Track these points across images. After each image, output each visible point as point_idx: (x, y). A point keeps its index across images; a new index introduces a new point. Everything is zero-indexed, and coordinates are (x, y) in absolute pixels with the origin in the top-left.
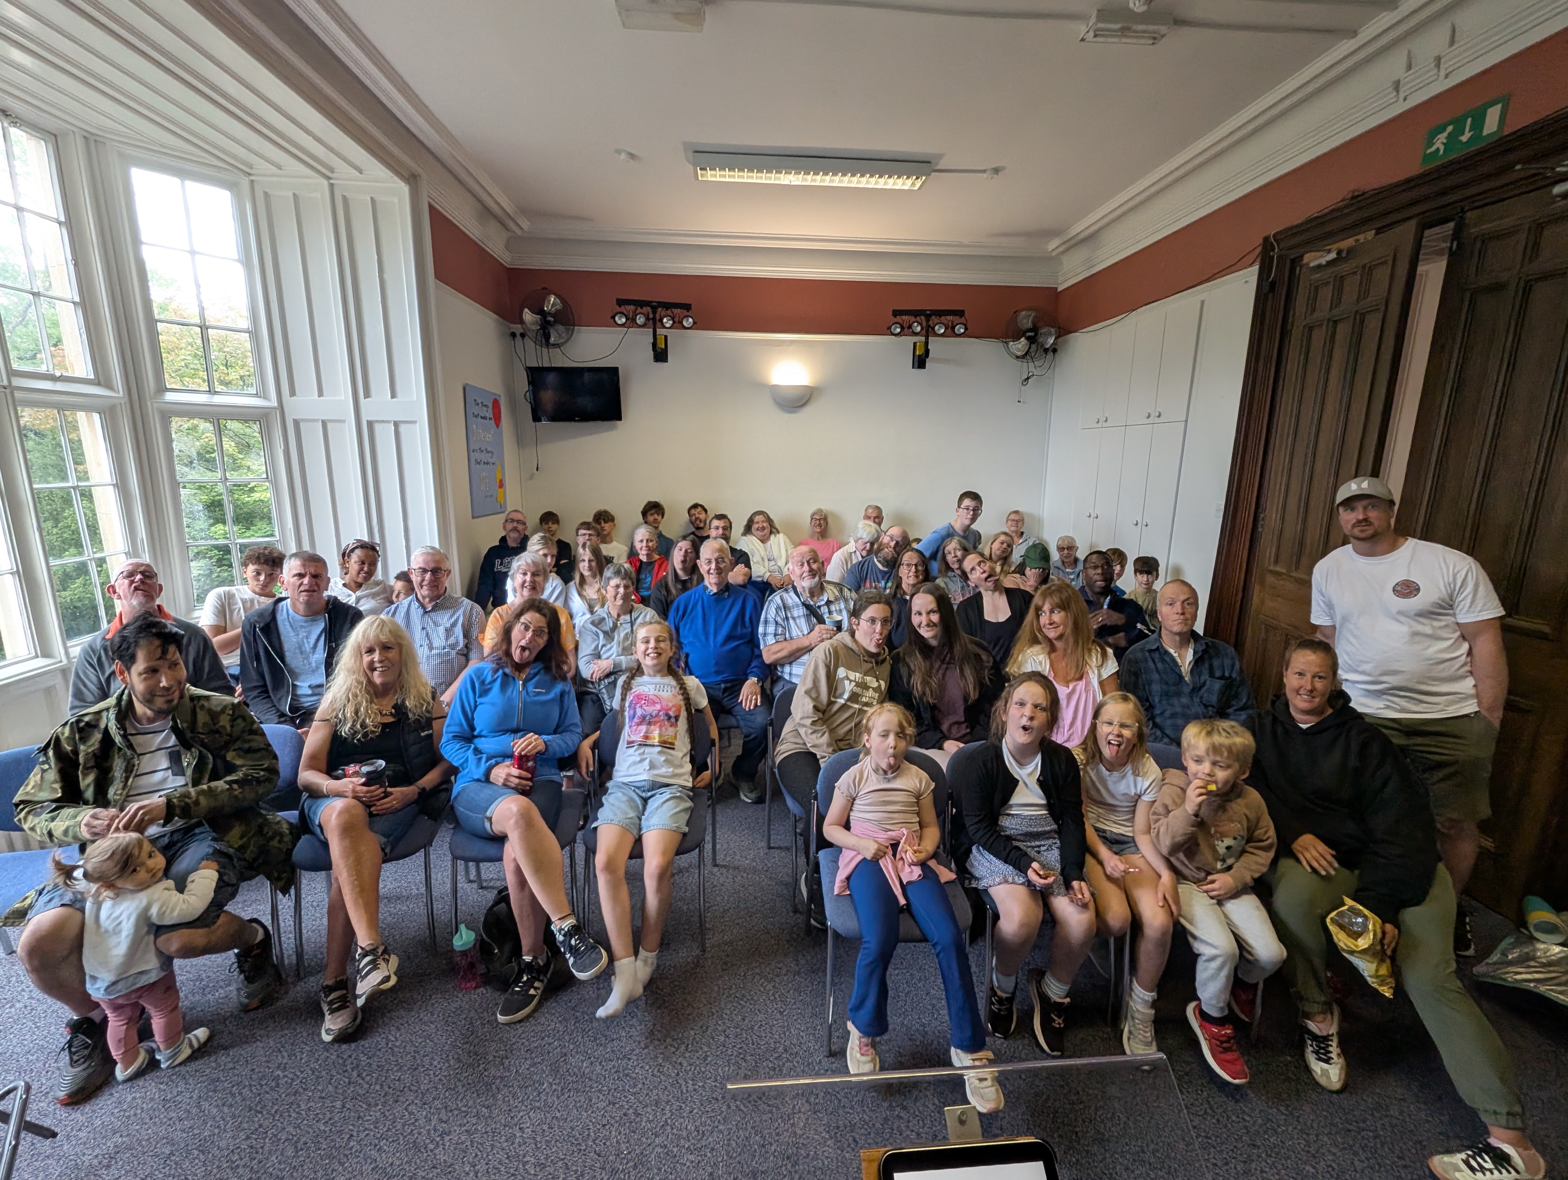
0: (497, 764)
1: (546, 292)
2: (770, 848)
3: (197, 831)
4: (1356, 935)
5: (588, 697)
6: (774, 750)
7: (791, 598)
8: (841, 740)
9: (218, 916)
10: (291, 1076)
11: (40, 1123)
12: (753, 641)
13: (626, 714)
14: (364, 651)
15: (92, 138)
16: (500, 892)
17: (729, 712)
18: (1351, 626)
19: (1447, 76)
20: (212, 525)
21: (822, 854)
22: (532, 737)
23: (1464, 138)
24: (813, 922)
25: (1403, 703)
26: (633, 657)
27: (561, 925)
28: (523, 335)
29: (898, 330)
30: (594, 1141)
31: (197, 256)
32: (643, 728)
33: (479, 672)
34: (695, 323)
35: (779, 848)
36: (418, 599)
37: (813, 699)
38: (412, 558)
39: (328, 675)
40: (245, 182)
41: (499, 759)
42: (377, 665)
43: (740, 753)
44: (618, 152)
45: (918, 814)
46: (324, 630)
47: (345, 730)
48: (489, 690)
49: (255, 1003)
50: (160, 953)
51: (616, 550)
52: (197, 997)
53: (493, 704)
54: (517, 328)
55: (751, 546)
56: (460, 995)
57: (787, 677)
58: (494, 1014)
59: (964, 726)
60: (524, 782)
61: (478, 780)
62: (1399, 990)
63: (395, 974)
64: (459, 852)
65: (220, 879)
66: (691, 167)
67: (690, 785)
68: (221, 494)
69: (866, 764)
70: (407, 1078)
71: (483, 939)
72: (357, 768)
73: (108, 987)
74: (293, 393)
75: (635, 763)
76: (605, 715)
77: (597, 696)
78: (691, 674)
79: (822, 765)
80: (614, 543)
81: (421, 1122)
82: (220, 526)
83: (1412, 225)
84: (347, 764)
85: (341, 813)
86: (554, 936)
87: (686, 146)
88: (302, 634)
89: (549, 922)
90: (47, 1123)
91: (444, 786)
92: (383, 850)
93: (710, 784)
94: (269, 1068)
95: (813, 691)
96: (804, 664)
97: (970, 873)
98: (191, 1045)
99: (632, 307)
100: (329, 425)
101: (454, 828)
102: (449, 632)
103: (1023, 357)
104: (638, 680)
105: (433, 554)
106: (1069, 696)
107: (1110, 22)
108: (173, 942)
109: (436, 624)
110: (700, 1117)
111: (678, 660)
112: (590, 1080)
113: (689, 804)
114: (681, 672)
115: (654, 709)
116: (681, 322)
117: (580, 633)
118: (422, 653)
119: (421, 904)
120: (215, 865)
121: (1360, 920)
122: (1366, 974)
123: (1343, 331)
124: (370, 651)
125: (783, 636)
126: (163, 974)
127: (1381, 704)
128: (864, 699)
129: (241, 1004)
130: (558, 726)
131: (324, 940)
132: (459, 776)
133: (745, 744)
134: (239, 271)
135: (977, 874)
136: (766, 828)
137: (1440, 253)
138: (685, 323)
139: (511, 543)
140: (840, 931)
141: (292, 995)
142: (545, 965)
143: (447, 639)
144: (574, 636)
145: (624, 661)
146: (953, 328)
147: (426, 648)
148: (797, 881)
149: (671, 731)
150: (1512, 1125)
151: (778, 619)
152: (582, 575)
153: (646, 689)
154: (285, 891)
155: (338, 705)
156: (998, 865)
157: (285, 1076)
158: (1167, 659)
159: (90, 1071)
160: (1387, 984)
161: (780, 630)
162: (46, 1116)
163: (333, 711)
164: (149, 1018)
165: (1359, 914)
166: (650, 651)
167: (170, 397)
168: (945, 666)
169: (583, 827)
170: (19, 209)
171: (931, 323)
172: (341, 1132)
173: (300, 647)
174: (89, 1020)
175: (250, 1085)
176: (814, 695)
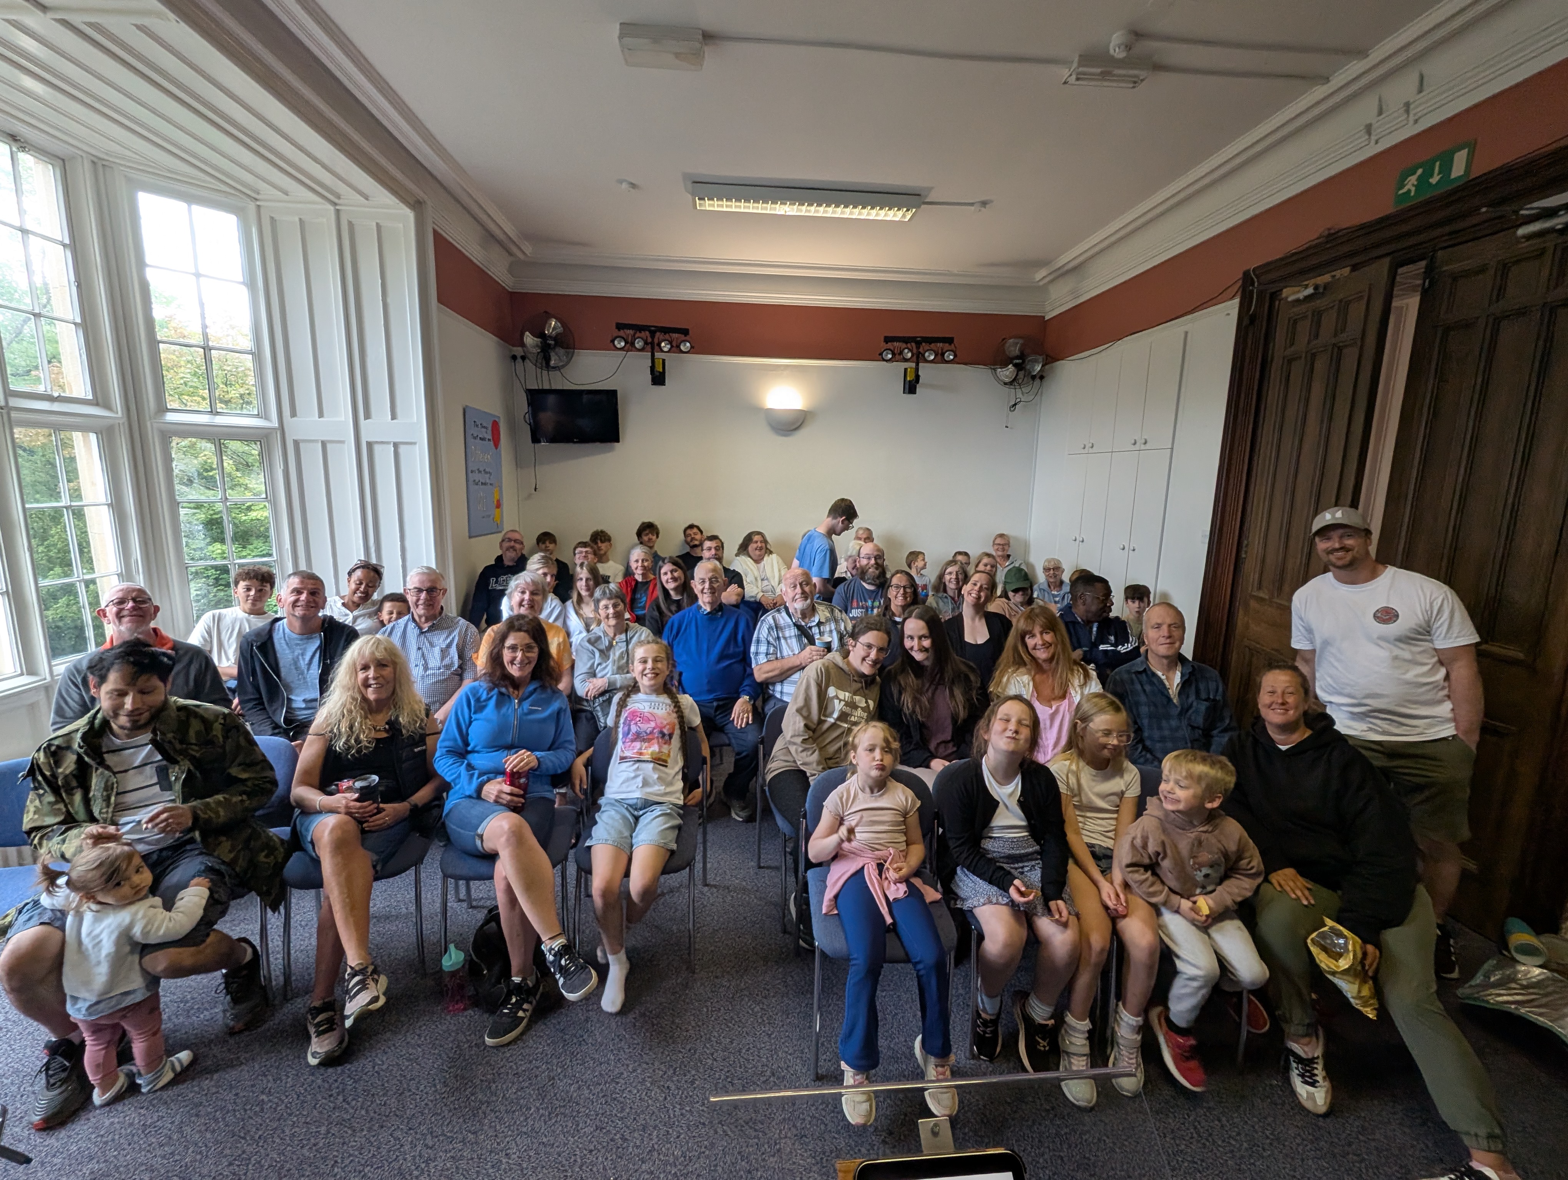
0: (489, 780)
1: (548, 316)
2: (760, 867)
3: (188, 847)
4: (1337, 956)
5: (583, 715)
6: (765, 767)
7: (783, 618)
8: (830, 759)
9: (208, 935)
10: (276, 1100)
11: (14, 1148)
12: (745, 660)
13: (620, 730)
14: (359, 668)
15: (100, 163)
16: (490, 911)
17: (721, 730)
18: (1333, 650)
19: (1416, 121)
20: (209, 544)
21: (810, 874)
22: (524, 754)
23: (1434, 180)
24: (801, 942)
25: (1385, 725)
26: (628, 675)
27: (551, 945)
28: (523, 358)
29: (890, 356)
30: (581, 1167)
31: (201, 279)
32: (637, 745)
33: (474, 691)
34: (692, 347)
35: (768, 868)
36: (414, 620)
37: (805, 718)
38: (408, 578)
39: (322, 691)
40: (252, 206)
41: (491, 775)
42: (372, 682)
43: (732, 770)
44: (621, 182)
45: (905, 834)
46: (320, 647)
47: (339, 745)
48: (484, 707)
49: (240, 1025)
50: (145, 972)
51: (612, 569)
52: (181, 1019)
53: (488, 720)
54: (518, 351)
55: (745, 567)
56: (448, 1017)
57: (778, 695)
58: (482, 1037)
59: (951, 745)
60: (515, 799)
61: (470, 797)
62: (1383, 1010)
63: (384, 994)
64: (450, 871)
65: (211, 897)
66: (690, 196)
67: (681, 802)
68: (220, 512)
69: (853, 783)
70: (393, 1102)
71: (472, 960)
72: (351, 783)
73: (91, 1006)
74: (294, 414)
75: (627, 780)
76: (599, 732)
77: (591, 713)
78: (684, 692)
79: (812, 783)
80: (611, 563)
81: (407, 1147)
82: (218, 545)
83: (1387, 261)
84: (341, 780)
85: (333, 830)
86: (545, 955)
87: (686, 176)
88: (298, 652)
89: (539, 942)
90: (21, 1148)
91: (436, 803)
92: (374, 867)
93: (701, 801)
94: (254, 1092)
95: (804, 710)
96: (795, 683)
97: (956, 894)
98: (173, 1069)
99: (631, 332)
100: (329, 446)
101: (445, 846)
102: (444, 652)
103: (1011, 383)
104: (634, 697)
105: (428, 574)
106: (1053, 717)
107: (1093, 67)
108: (159, 962)
109: (432, 645)
110: (687, 1143)
111: (672, 678)
112: (578, 1104)
113: (678, 821)
114: (674, 690)
115: (648, 727)
116: (678, 346)
117: (577, 651)
118: (416, 672)
119: (410, 923)
120: (206, 881)
121: (1341, 941)
122: (1349, 996)
123: (1321, 365)
124: (365, 668)
125: (775, 655)
126: (149, 994)
127: (1364, 726)
128: (853, 719)
129: (227, 1025)
130: (553, 743)
131: (312, 960)
132: (451, 792)
133: (736, 762)
134: (244, 293)
135: (962, 894)
136: (756, 847)
137: (1414, 289)
138: (682, 348)
139: (507, 562)
140: (827, 951)
141: (278, 1017)
142: (534, 986)
143: (442, 659)
144: (571, 654)
145: (619, 679)
146: (943, 354)
147: (422, 668)
148: (786, 901)
149: (665, 749)
150: (1493, 1148)
151: (771, 639)
152: (579, 595)
153: (641, 707)
154: (275, 909)
155: (333, 720)
156: (982, 885)
157: (270, 1101)
158: (1155, 681)
159: (65, 1095)
160: (1371, 1005)
161: (771, 650)
162: (20, 1141)
163: (328, 726)
164: (129, 1043)
165: (1340, 935)
166: (647, 671)
167: (170, 417)
168: (933, 687)
169: (575, 845)
170: (24, 232)
171: (921, 350)
172: (324, 1159)
173: (296, 662)
174: (69, 1042)
175: (234, 1110)
176: (805, 713)
